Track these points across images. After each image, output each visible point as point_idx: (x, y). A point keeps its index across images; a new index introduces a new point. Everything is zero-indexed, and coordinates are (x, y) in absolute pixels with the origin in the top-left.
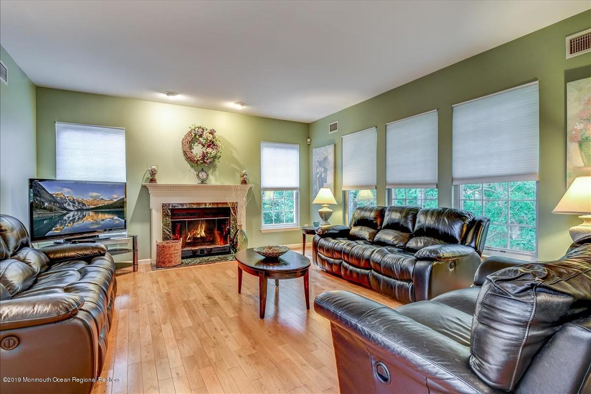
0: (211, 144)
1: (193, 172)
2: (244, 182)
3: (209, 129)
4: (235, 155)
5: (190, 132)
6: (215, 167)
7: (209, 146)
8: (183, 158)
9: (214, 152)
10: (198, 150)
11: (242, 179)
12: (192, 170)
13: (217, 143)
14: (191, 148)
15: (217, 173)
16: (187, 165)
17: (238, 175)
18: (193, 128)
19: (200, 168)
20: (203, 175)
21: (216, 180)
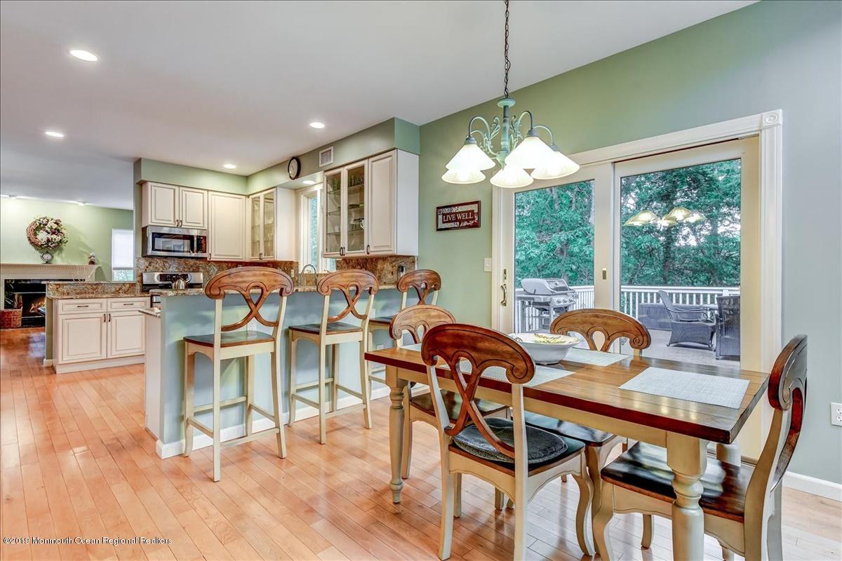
0: (56, 231)
1: (38, 254)
2: (92, 263)
3: (55, 218)
4: (83, 240)
5: (35, 222)
6: (61, 250)
7: (53, 233)
8: (28, 242)
9: (58, 238)
10: (42, 236)
11: (89, 260)
12: (37, 252)
13: (63, 231)
14: (35, 234)
15: (63, 255)
16: (32, 249)
17: (87, 256)
18: (38, 218)
19: (45, 251)
20: (47, 257)
21: (63, 260)
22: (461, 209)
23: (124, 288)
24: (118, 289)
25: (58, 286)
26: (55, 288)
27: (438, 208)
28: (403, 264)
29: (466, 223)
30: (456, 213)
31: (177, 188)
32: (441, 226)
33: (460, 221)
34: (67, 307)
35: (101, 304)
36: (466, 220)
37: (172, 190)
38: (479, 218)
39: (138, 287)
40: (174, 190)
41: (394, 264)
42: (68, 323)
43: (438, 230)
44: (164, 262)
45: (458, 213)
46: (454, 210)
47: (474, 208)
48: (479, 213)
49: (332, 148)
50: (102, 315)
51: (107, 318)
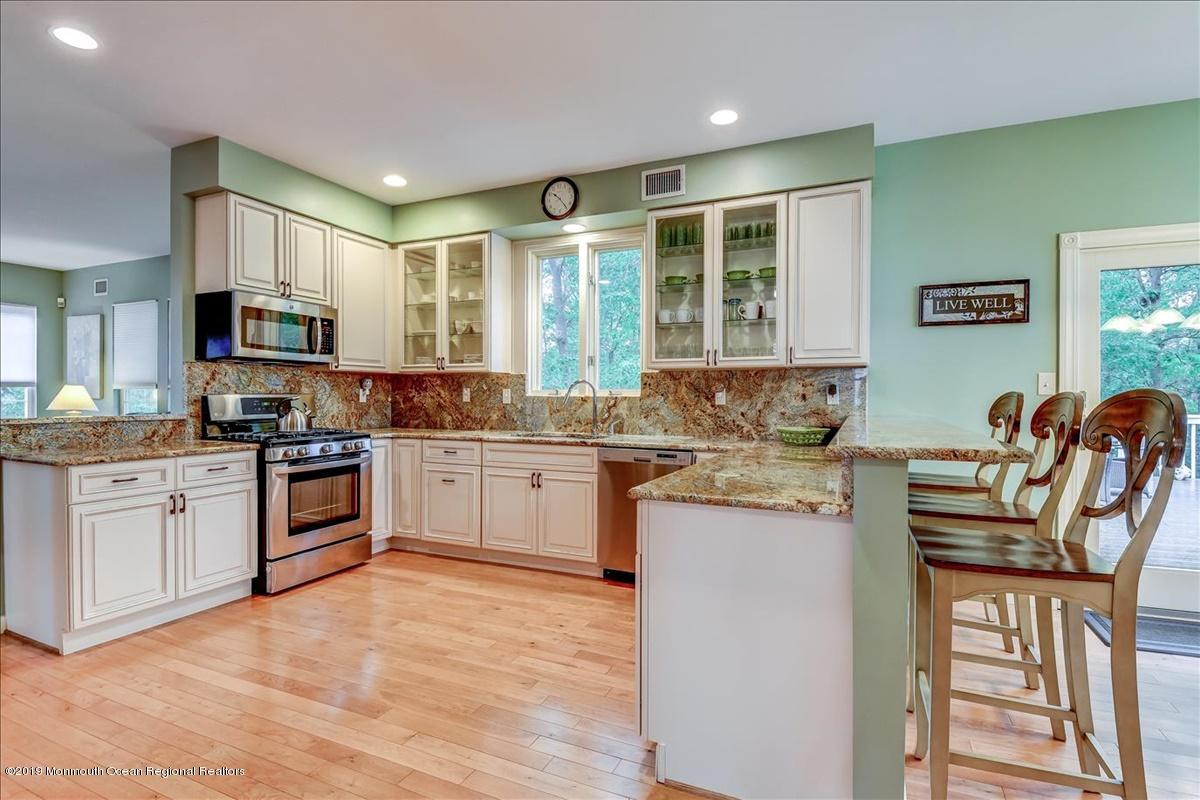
22: (980, 291)
23: (162, 431)
24: (150, 434)
25: (17, 432)
26: (9, 435)
27: (924, 288)
28: (835, 381)
29: (993, 315)
30: (969, 298)
31: (280, 213)
32: (929, 316)
33: (979, 312)
34: (87, 484)
35: (164, 473)
36: (993, 310)
37: (272, 217)
38: (1027, 307)
39: (191, 429)
40: (276, 217)
41: (807, 381)
42: (93, 524)
43: (923, 324)
44: (239, 371)
45: (975, 297)
46: (964, 292)
47: (1018, 291)
48: (1026, 300)
49: (683, 168)
50: (164, 498)
51: (177, 505)
